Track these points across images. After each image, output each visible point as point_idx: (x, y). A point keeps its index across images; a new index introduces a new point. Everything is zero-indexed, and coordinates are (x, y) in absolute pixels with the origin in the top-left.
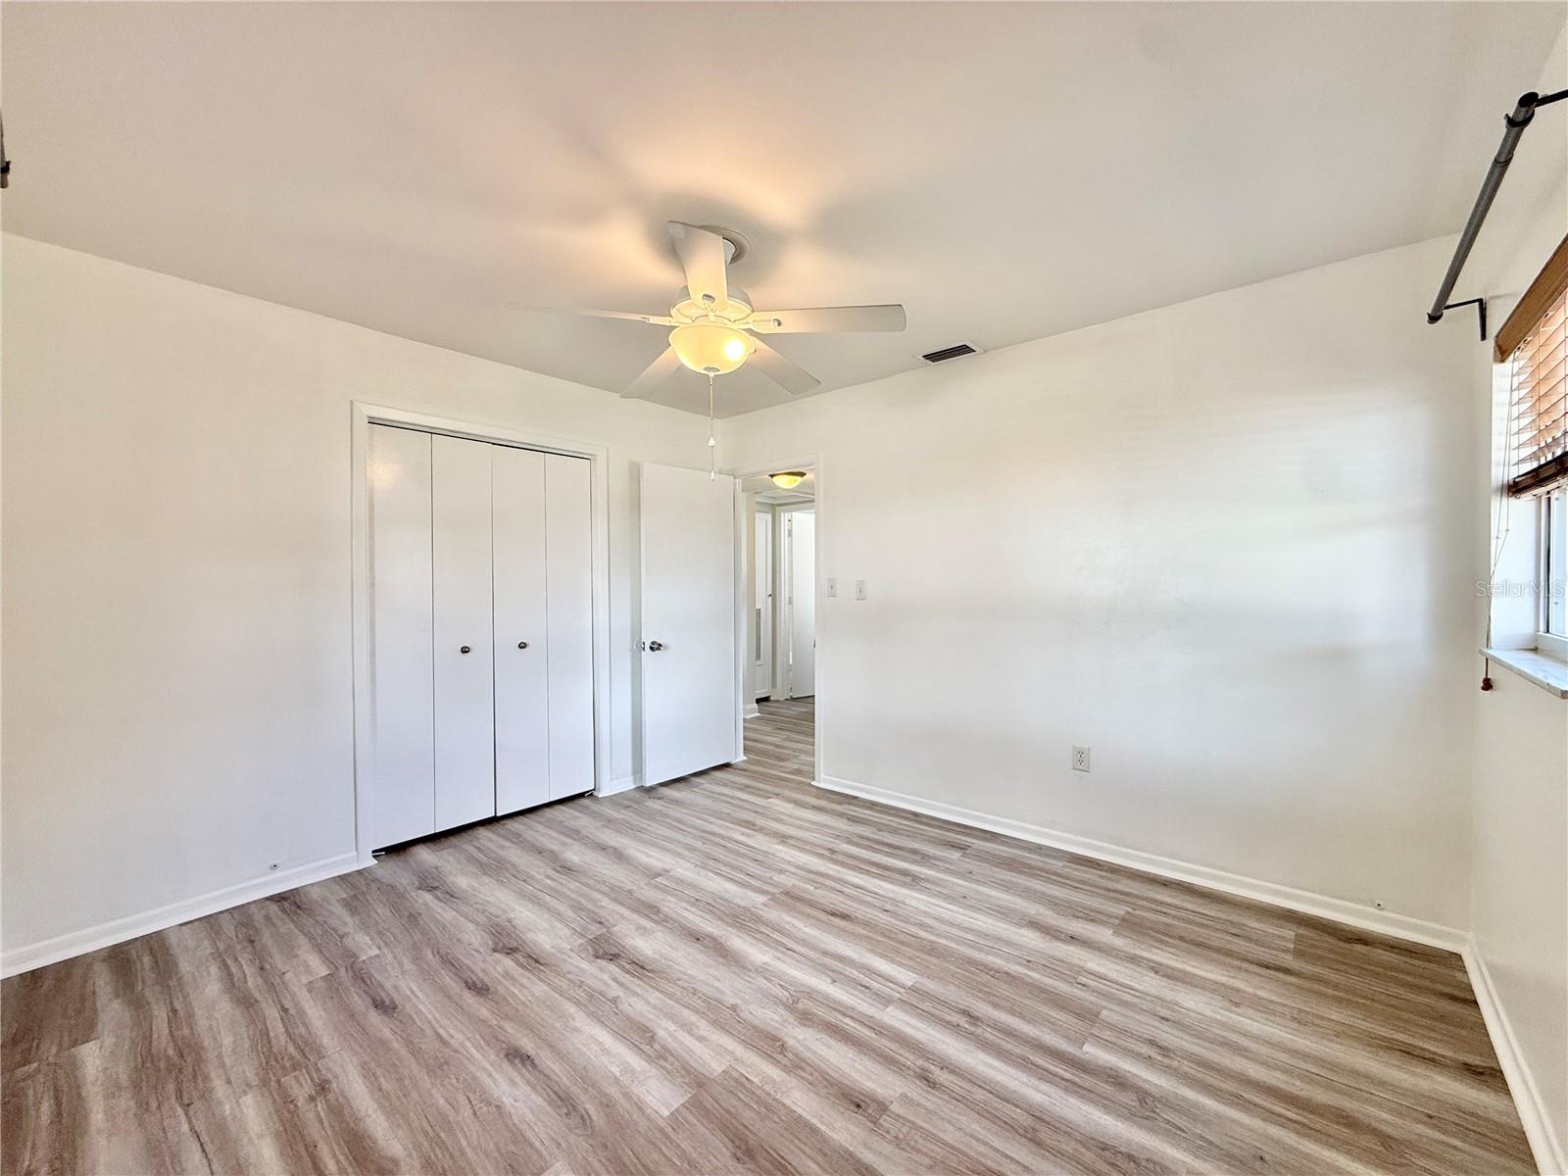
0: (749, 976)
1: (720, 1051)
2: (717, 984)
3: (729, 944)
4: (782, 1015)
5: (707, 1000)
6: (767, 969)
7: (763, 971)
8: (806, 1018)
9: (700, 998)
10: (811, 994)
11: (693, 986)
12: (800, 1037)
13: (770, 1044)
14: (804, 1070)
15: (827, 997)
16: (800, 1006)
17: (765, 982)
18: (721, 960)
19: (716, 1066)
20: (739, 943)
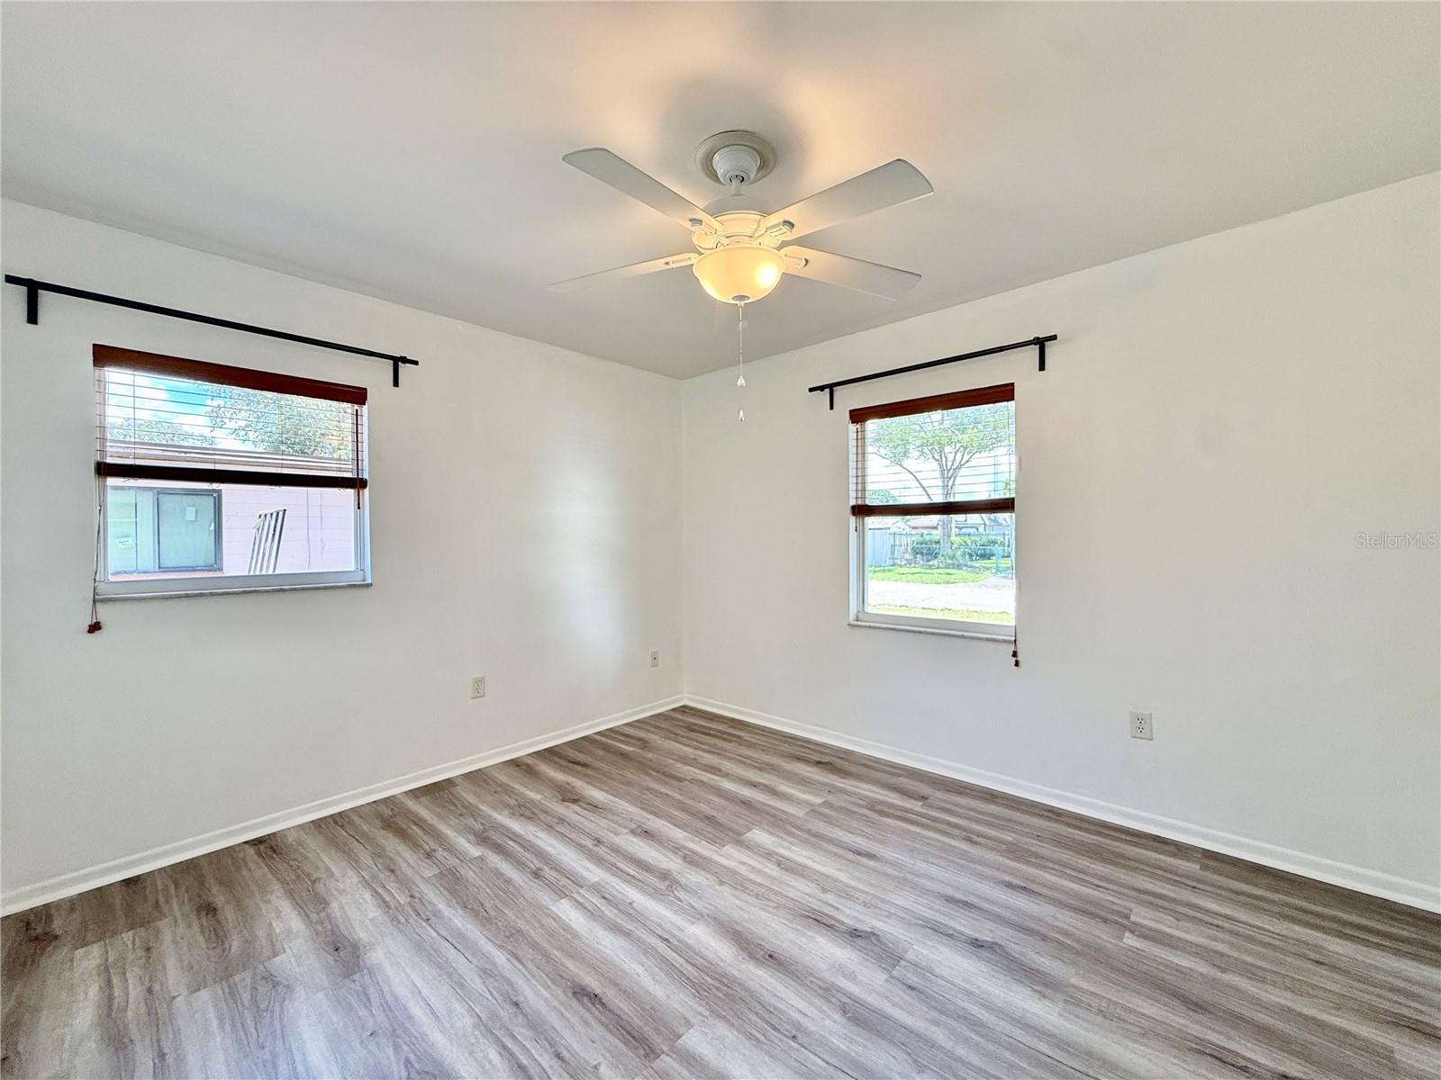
0: (709, 909)
1: (729, 857)
2: (738, 902)
3: (734, 949)
4: (682, 877)
5: (745, 889)
6: (693, 917)
7: (697, 916)
8: (664, 875)
9: (752, 891)
10: (655, 893)
11: (760, 901)
12: (672, 864)
13: (692, 860)
14: (674, 847)
15: (642, 890)
16: (667, 883)
17: (694, 904)
18: (740, 929)
19: (729, 849)
20: (721, 951)
